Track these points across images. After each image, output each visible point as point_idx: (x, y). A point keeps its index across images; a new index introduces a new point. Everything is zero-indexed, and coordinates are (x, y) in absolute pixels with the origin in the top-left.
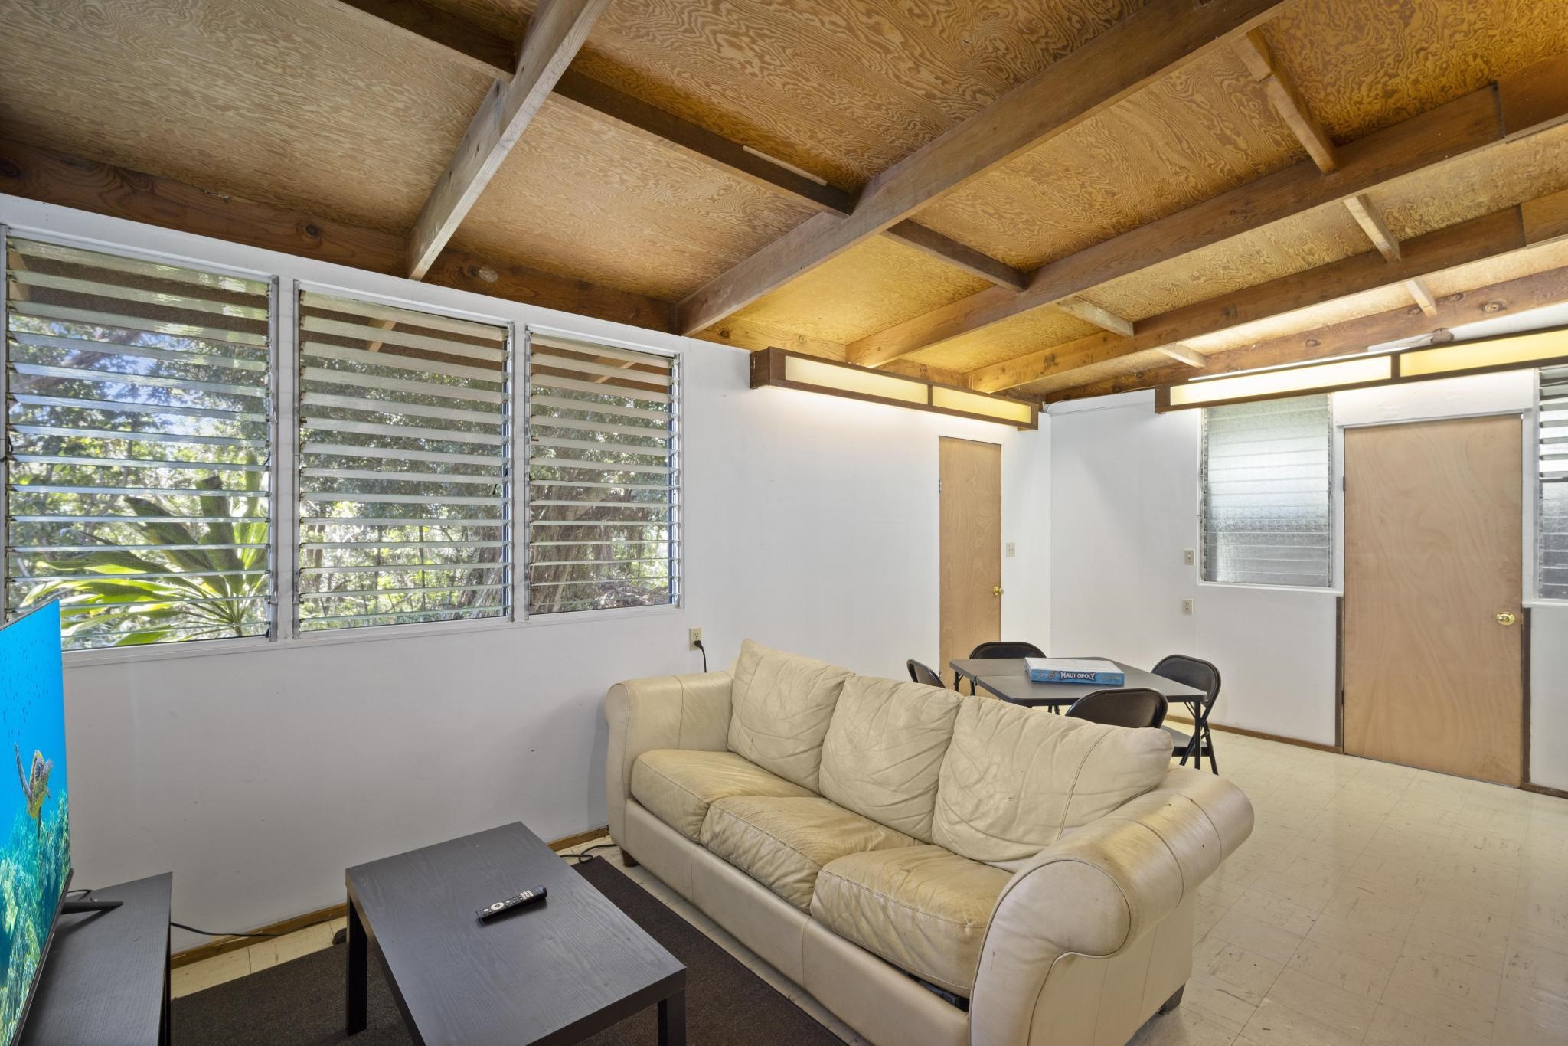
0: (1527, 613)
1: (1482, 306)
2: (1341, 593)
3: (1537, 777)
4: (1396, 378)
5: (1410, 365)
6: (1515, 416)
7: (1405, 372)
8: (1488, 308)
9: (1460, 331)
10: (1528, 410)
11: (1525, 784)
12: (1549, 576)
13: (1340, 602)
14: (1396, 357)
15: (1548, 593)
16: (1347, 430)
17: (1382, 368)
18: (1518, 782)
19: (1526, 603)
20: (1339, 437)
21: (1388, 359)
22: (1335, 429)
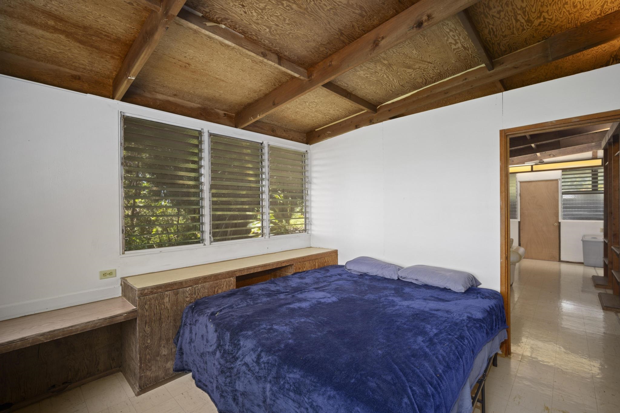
0: (560, 223)
1: (550, 155)
2: (519, 220)
3: (562, 259)
4: (532, 171)
5: (535, 168)
6: (557, 180)
7: (534, 170)
8: (551, 156)
9: (546, 160)
10: (560, 179)
11: (560, 261)
12: (564, 215)
13: (519, 222)
14: (532, 166)
15: (564, 219)
16: (520, 182)
17: (529, 169)
18: (558, 260)
19: (560, 221)
20: (519, 184)
21: (530, 166)
22: (518, 182)
